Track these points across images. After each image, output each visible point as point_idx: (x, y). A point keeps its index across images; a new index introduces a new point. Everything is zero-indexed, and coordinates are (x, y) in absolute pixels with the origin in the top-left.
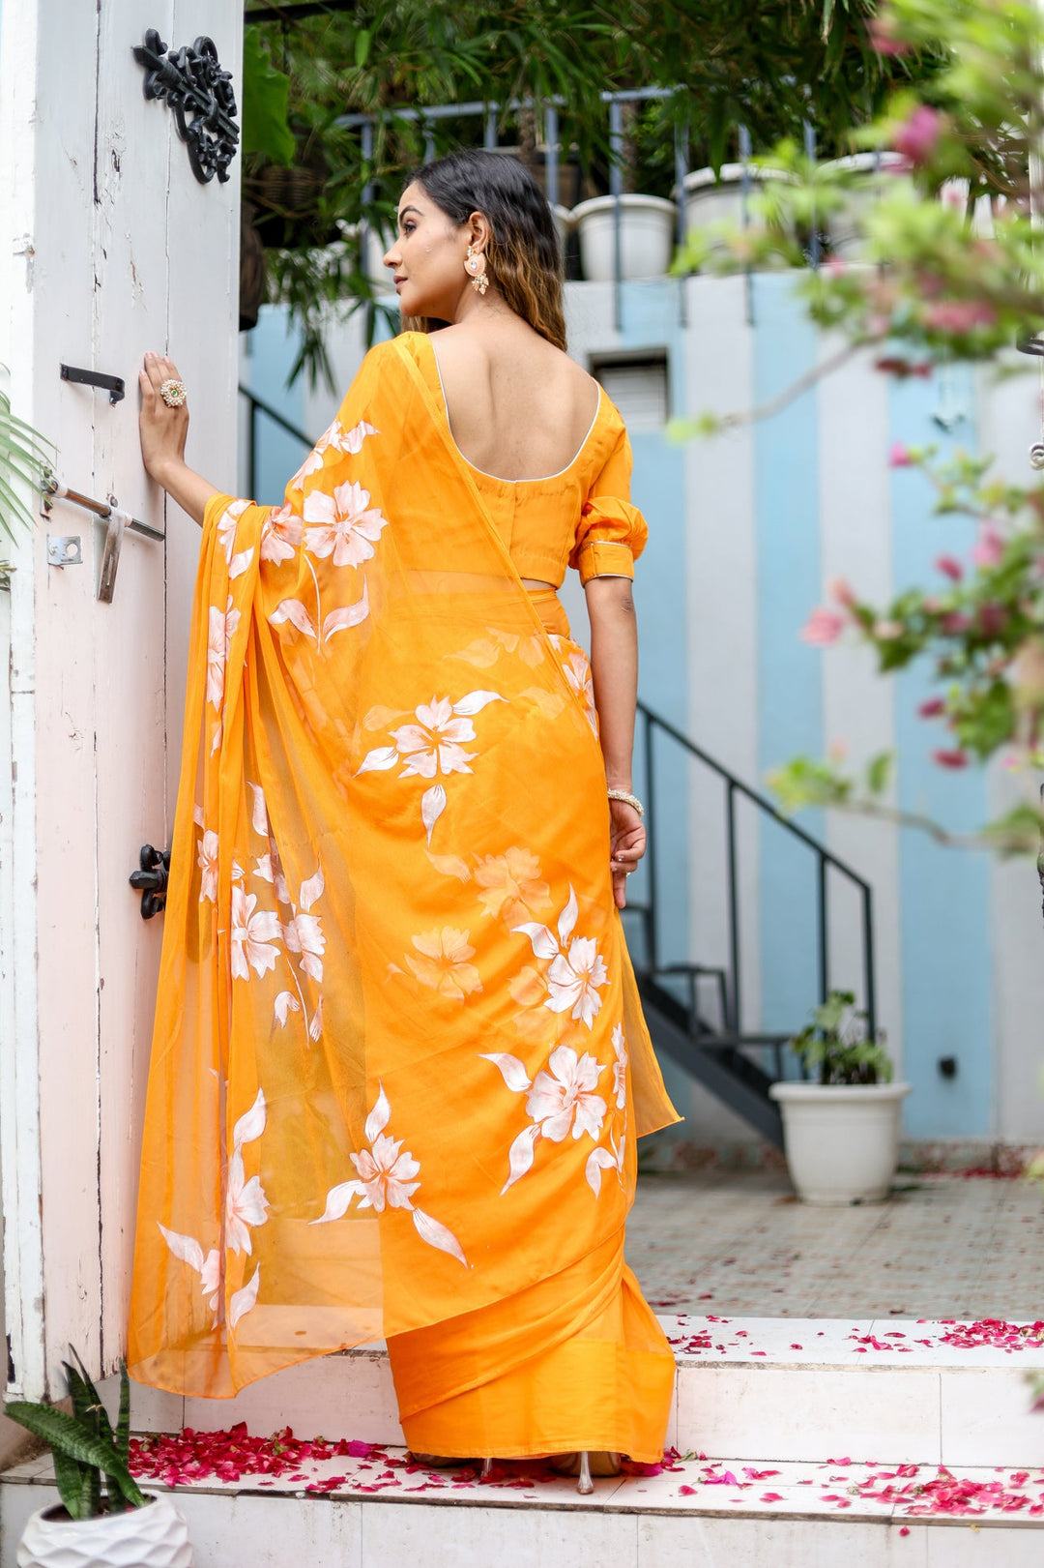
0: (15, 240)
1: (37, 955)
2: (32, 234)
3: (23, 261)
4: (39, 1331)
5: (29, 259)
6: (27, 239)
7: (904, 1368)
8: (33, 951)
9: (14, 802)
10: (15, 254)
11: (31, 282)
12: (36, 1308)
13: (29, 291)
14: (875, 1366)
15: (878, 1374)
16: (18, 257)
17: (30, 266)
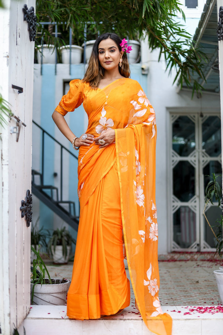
0: (4, 53)
1: (8, 230)
2: (8, 52)
3: (6, 59)
4: (9, 321)
5: (7, 58)
6: (7, 53)
7: (193, 319)
8: (8, 228)
9: (3, 192)
10: (4, 57)
11: (8, 64)
12: (8, 316)
13: (7, 66)
14: (186, 319)
15: (187, 321)
16: (4, 58)
17: (8, 60)
